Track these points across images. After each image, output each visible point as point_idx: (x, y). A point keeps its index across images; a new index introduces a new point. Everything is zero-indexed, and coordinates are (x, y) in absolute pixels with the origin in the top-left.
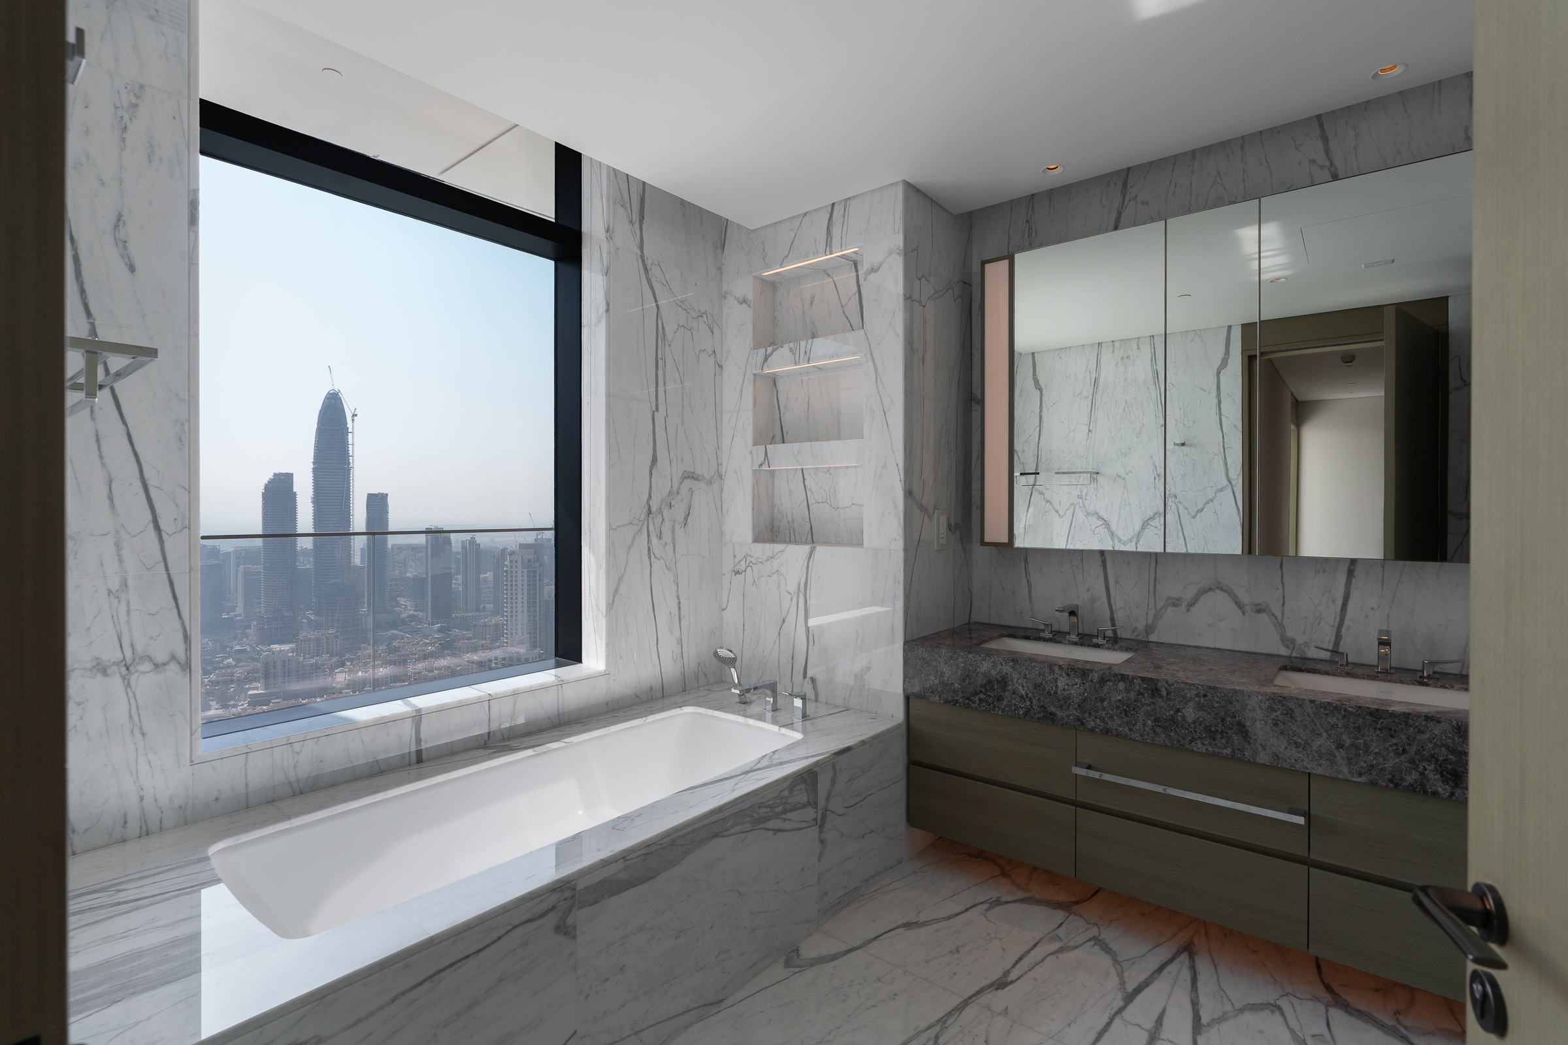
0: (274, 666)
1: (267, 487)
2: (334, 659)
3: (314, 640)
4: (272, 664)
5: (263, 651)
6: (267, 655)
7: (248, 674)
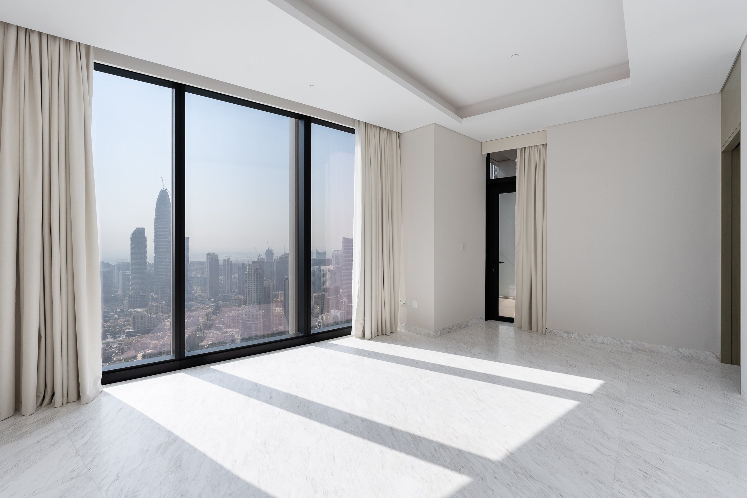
0: (137, 319)
1: (133, 234)
2: (165, 315)
3: (155, 306)
4: (136, 318)
5: (132, 312)
6: (134, 314)
7: (125, 322)
